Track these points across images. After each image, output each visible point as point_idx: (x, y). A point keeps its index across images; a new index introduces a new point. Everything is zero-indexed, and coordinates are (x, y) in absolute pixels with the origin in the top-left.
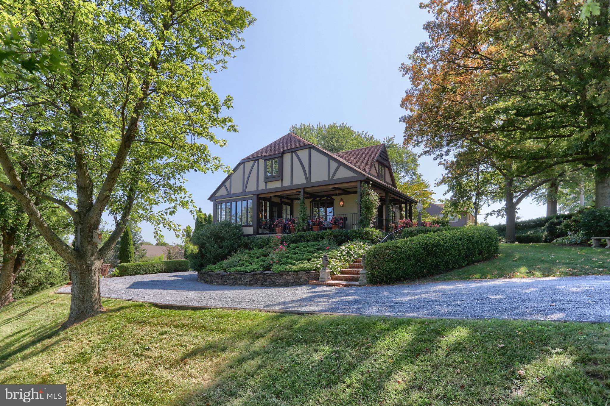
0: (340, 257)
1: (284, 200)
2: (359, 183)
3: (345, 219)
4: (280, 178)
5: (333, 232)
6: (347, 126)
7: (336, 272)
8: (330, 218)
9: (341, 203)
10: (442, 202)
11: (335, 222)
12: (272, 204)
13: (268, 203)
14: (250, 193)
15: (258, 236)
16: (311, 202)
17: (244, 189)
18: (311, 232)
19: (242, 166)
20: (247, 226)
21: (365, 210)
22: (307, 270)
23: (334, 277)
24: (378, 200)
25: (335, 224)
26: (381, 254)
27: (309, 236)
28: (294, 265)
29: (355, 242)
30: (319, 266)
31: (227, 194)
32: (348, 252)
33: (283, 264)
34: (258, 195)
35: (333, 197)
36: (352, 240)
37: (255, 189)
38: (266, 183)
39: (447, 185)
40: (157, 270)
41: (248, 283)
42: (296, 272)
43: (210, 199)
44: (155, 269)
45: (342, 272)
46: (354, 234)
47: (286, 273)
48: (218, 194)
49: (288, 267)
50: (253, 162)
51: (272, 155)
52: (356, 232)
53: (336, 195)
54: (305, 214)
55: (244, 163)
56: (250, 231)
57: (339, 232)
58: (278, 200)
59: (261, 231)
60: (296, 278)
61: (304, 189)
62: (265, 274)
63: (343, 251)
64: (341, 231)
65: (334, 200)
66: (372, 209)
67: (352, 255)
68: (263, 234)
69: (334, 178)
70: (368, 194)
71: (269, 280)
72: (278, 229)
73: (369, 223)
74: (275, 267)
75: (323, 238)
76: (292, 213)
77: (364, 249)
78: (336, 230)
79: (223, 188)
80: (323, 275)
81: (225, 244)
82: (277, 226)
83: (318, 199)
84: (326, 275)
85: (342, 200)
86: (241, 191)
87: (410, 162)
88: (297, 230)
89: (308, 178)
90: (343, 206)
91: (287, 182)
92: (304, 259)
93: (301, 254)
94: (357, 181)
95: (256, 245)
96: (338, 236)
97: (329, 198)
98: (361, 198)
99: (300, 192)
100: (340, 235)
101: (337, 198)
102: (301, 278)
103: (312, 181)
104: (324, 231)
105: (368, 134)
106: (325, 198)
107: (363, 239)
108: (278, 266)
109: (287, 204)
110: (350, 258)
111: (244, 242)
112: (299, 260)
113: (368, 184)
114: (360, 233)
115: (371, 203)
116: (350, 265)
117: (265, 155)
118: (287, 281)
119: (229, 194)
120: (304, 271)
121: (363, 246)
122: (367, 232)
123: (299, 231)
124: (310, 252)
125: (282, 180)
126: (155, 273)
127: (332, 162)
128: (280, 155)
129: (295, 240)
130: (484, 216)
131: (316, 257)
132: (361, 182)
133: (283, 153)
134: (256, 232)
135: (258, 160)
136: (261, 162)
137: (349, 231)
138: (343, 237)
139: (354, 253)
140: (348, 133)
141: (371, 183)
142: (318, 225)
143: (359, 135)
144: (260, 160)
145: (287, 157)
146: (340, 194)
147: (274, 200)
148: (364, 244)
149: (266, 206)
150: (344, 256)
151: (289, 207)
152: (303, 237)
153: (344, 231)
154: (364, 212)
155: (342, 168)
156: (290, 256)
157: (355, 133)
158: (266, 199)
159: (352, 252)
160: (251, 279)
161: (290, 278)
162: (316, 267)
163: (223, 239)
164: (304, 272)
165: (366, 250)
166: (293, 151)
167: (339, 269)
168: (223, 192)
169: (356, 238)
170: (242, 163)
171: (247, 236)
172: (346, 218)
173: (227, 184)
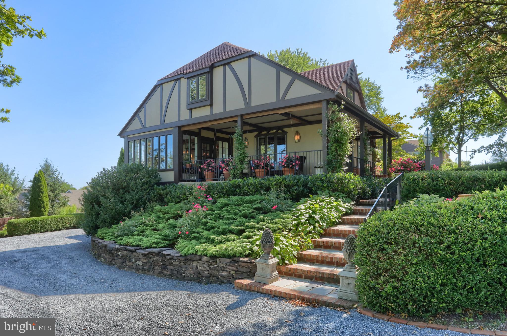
0: (297, 225)
1: (219, 135)
2: (324, 104)
3: (302, 159)
4: (209, 102)
5: (284, 179)
6: (303, 52)
7: (290, 259)
8: (281, 157)
9: (297, 138)
10: (416, 137)
11: (289, 163)
12: (203, 140)
13: (196, 139)
14: (170, 125)
15: (180, 183)
16: (255, 137)
17: (163, 120)
18: (251, 180)
19: (159, 89)
20: (166, 170)
21: (335, 145)
22: (234, 256)
23: (284, 269)
24: (355, 130)
25: (288, 166)
26: (398, 244)
27: (248, 186)
28: (212, 242)
29: (322, 197)
30: (256, 248)
31: (141, 127)
32: (310, 217)
33: (195, 238)
34: (180, 127)
35: (285, 130)
36: (316, 194)
37: (176, 120)
38: (190, 109)
39: (422, 118)
40: (63, 226)
41: (141, 267)
42: (213, 257)
43: (121, 134)
44: (60, 225)
45: (301, 259)
46: (319, 183)
47: (198, 258)
48: (130, 128)
49: (200, 248)
50: (173, 82)
51: (197, 70)
52: (322, 180)
53: (289, 126)
54: (244, 153)
55: (162, 84)
56: (169, 177)
57: (295, 179)
58: (210, 135)
59: (185, 176)
60: (214, 269)
61: (242, 116)
62: (164, 256)
63: (302, 214)
64: (297, 177)
65: (286, 133)
66: (345, 144)
67: (318, 222)
68: (188, 181)
69: (286, 99)
70: (339, 119)
71: (172, 267)
72: (207, 174)
73: (341, 164)
74: (181, 243)
75: (268, 189)
76: (230, 153)
77: (337, 209)
78: (289, 176)
79: (137, 120)
80: (263, 269)
81: (128, 196)
82: (205, 170)
83: (265, 132)
84: (269, 270)
85: (297, 133)
86: (159, 123)
87: (373, 96)
88: (232, 176)
89: (247, 100)
90: (299, 141)
91: (218, 109)
92: (231, 232)
93: (229, 219)
94: (320, 101)
95: (173, 198)
96: (293, 186)
97: (280, 131)
98: (328, 126)
99: (236, 121)
100: (296, 184)
101: (290, 131)
102: (223, 270)
103: (253, 104)
104: (271, 179)
105: (326, 63)
106: (275, 131)
107: (334, 190)
108: (186, 243)
109: (224, 140)
110: (315, 227)
111: (158, 194)
112: (224, 232)
113: (339, 104)
114: (329, 181)
115: (344, 134)
116: (314, 242)
117: (189, 71)
118: (199, 273)
119: (144, 127)
120: (229, 257)
121: (335, 203)
122: (341, 180)
123: (235, 178)
124: (245, 216)
125: (211, 105)
126: (60, 230)
127: (282, 74)
128: (208, 70)
129: (227, 191)
130: (470, 153)
131: (253, 227)
132: (328, 102)
133: (212, 67)
134: (179, 178)
135: (180, 79)
136: (184, 81)
137: (310, 177)
138: (301, 188)
139: (321, 218)
140: (304, 60)
141: (343, 103)
142: (263, 168)
143: (316, 63)
144: (181, 79)
145: (218, 72)
146: (295, 125)
147: (204, 134)
148: (337, 200)
149: (192, 143)
150: (303, 224)
151: (226, 145)
152: (238, 186)
153: (302, 177)
154: (333, 149)
155: (297, 83)
156: (211, 223)
157: (312, 60)
158: (191, 133)
159: (317, 217)
160: (145, 261)
161: (203, 267)
162: (251, 250)
163: (126, 189)
164: (228, 260)
165: (340, 211)
166: (227, 63)
167: (295, 253)
168: (136, 125)
169: (323, 189)
170: (160, 85)
171: (164, 184)
172: (305, 158)
173: (142, 114)
